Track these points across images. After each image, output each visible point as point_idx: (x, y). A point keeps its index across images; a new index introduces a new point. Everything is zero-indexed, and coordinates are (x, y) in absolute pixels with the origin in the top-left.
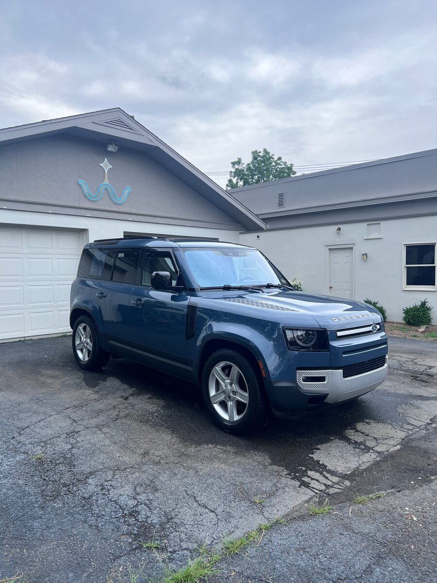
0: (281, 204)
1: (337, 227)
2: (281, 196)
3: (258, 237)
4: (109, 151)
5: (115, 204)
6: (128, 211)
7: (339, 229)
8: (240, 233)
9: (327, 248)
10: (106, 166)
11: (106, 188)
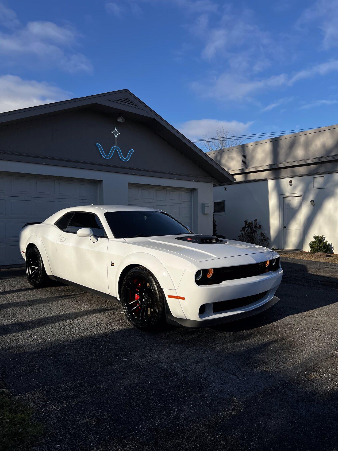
0: (244, 163)
2: (244, 157)
3: (226, 189)
4: (119, 122)
5: (122, 161)
7: (291, 181)
9: (281, 197)
10: (116, 133)
11: (116, 150)
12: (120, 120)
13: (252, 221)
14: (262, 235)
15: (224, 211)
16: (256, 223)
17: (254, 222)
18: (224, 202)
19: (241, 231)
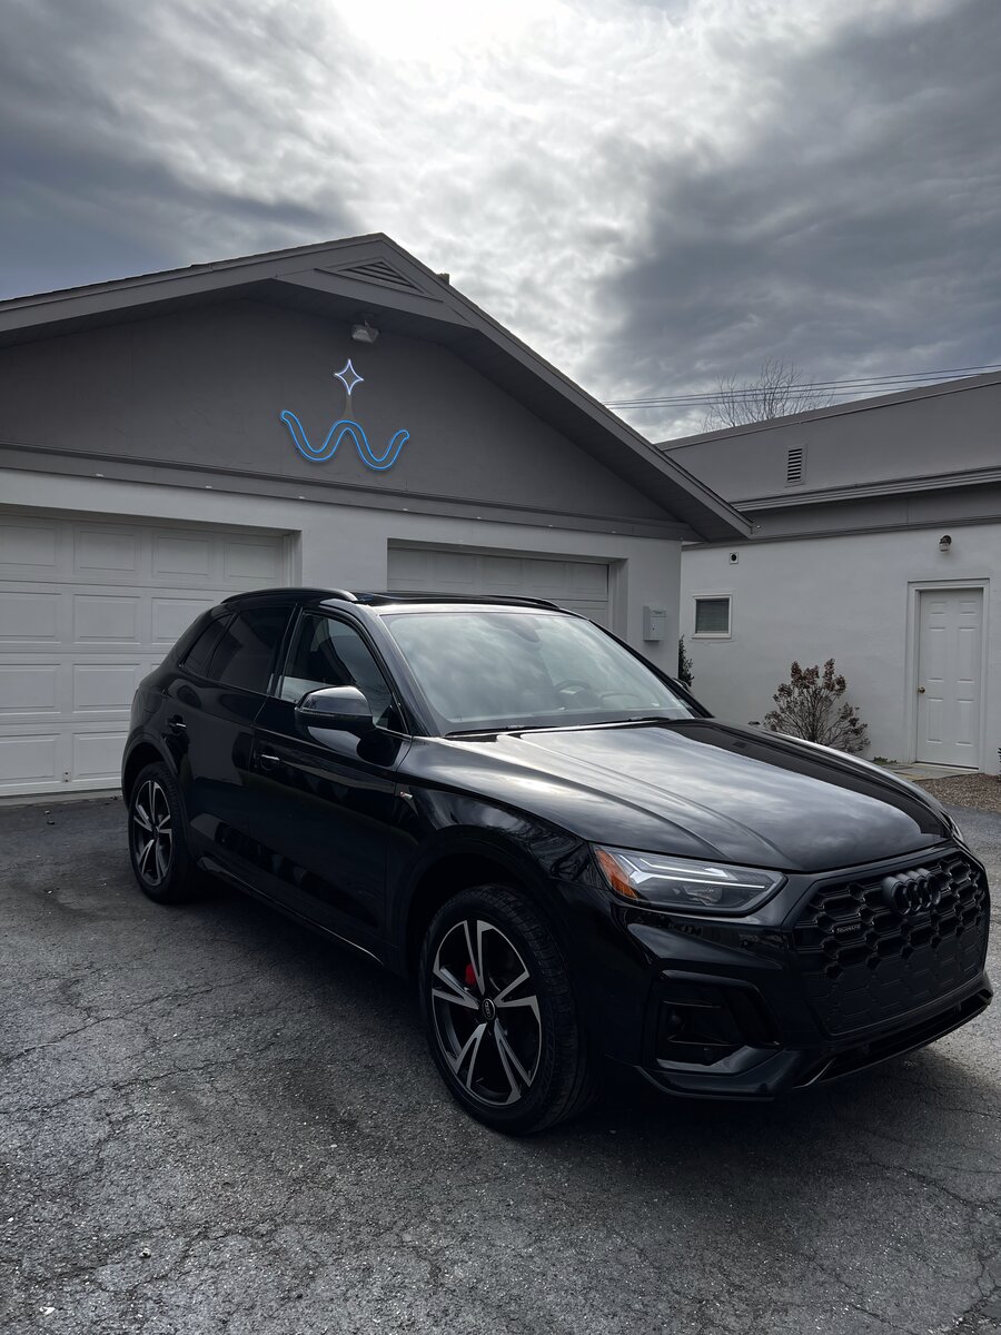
0: (794, 476)
1: (942, 534)
2: (795, 455)
3: (734, 558)
4: (359, 342)
5: (369, 470)
6: (402, 488)
7: (947, 540)
8: (685, 548)
9: (913, 589)
10: (349, 377)
11: (348, 433)
12: (361, 334)
13: (817, 667)
14: (846, 713)
15: (725, 629)
16: (829, 674)
17: (822, 672)
18: (727, 600)
19: (776, 698)
